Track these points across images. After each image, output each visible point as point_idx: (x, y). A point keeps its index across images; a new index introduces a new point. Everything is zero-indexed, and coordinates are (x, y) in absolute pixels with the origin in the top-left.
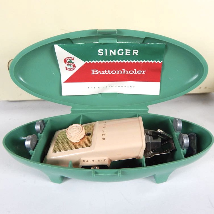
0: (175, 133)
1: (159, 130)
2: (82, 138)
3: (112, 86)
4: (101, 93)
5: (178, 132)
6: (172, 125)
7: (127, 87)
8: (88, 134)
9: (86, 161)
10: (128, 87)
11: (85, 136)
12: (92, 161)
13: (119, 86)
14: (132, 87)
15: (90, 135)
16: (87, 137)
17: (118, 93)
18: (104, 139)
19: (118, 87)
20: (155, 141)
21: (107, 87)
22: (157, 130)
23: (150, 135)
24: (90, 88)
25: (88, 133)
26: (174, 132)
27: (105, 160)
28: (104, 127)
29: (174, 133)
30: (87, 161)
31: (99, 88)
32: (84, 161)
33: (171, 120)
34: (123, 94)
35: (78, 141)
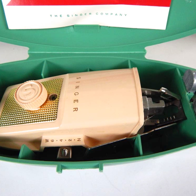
0: (187, 93)
1: (162, 88)
2: (43, 105)
3: (90, 14)
4: (73, 26)
5: (190, 91)
6: (181, 79)
7: (114, 14)
8: (53, 98)
9: (50, 141)
10: (116, 15)
11: (47, 100)
12: (59, 141)
13: (102, 14)
14: (123, 15)
15: (55, 99)
16: (50, 102)
17: (100, 26)
18: (76, 109)
19: (99, 14)
20: (156, 106)
21: (81, 15)
22: (159, 89)
23: (148, 96)
24: (53, 16)
25: (52, 96)
26: (186, 91)
27: (80, 139)
28: (77, 87)
29: (185, 94)
30: (52, 141)
31: (68, 16)
32: (47, 141)
33: (179, 70)
34: (108, 27)
35: (37, 109)
